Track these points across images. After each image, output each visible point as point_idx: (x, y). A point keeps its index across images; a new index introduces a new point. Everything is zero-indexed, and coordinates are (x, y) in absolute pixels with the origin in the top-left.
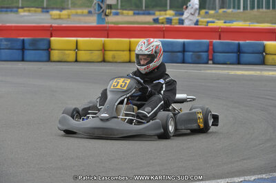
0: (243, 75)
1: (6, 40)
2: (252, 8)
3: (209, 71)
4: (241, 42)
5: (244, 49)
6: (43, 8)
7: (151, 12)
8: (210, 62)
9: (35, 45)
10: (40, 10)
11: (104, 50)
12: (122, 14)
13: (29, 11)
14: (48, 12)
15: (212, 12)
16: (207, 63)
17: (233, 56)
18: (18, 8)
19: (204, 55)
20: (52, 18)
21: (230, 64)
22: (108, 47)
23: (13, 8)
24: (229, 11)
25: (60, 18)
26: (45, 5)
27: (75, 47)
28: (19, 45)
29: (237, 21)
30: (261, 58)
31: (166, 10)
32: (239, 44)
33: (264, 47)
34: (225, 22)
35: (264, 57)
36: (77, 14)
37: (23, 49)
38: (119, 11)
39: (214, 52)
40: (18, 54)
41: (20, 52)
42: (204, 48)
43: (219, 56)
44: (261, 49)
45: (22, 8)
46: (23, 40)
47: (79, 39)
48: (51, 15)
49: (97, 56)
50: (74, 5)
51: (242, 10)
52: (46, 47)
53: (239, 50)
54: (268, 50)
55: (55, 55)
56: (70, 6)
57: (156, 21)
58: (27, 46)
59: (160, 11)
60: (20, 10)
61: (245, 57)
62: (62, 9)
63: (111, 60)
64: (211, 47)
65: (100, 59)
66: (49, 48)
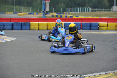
0: (95, 34)
1: (16, 23)
2: (82, 11)
3: (84, 33)
4: (91, 23)
5: (92, 25)
6: (14, 12)
7: (48, 13)
8: (81, 29)
9: (25, 25)
10: (13, 13)
11: (47, 26)
12: (39, 14)
13: (9, 13)
14: (17, 13)
15: (68, 13)
16: (80, 30)
17: (88, 27)
18: (5, 12)
19: (79, 27)
20: (18, 16)
21: (88, 30)
22: (48, 25)
23: (4, 12)
24: (74, 12)
25: (21, 16)
26: (14, 11)
27: (38, 25)
28: (20, 25)
29: (80, 16)
30: (98, 28)
31: (53, 13)
32: (90, 23)
33: (99, 24)
34: (76, 16)
35: (99, 27)
36: (25, 14)
37: (21, 26)
38: (38, 13)
39: (82, 26)
40: (20, 27)
41: (21, 27)
42: (79, 25)
43: (84, 27)
44: (98, 25)
45: (7, 12)
46: (21, 23)
47: (39, 22)
48: (18, 14)
49: (45, 28)
50: (24, 11)
51: (79, 12)
52: (29, 25)
53: (91, 26)
54: (100, 25)
55: (32, 28)
56: (22, 11)
57: (53, 16)
58: (23, 25)
59: (51, 13)
60: (6, 13)
61: (92, 28)
62: (20, 12)
63: (50, 29)
64: (81, 25)
65: (46, 29)
66: (30, 26)
